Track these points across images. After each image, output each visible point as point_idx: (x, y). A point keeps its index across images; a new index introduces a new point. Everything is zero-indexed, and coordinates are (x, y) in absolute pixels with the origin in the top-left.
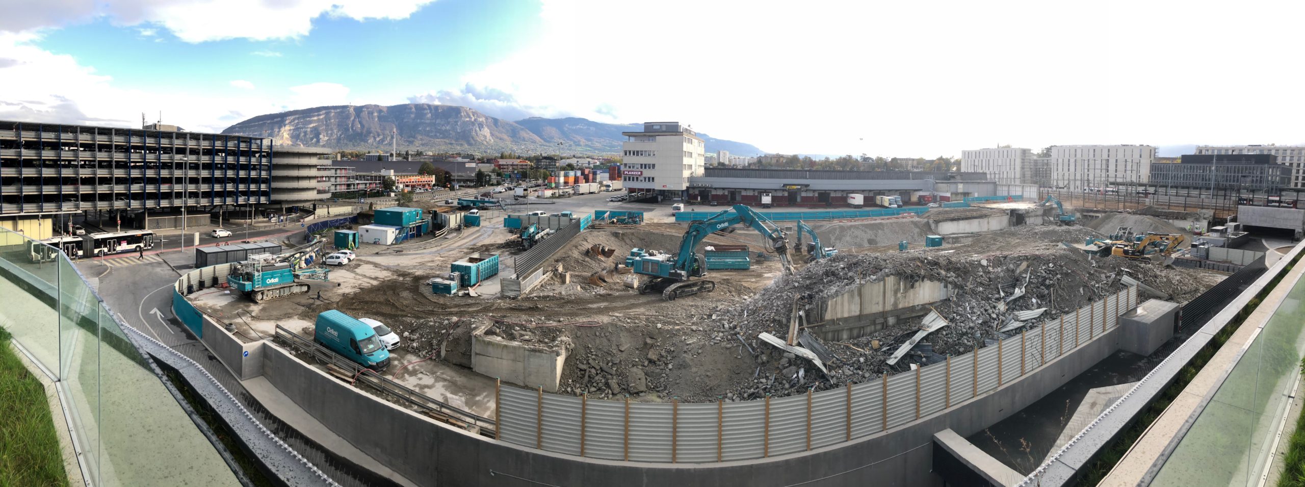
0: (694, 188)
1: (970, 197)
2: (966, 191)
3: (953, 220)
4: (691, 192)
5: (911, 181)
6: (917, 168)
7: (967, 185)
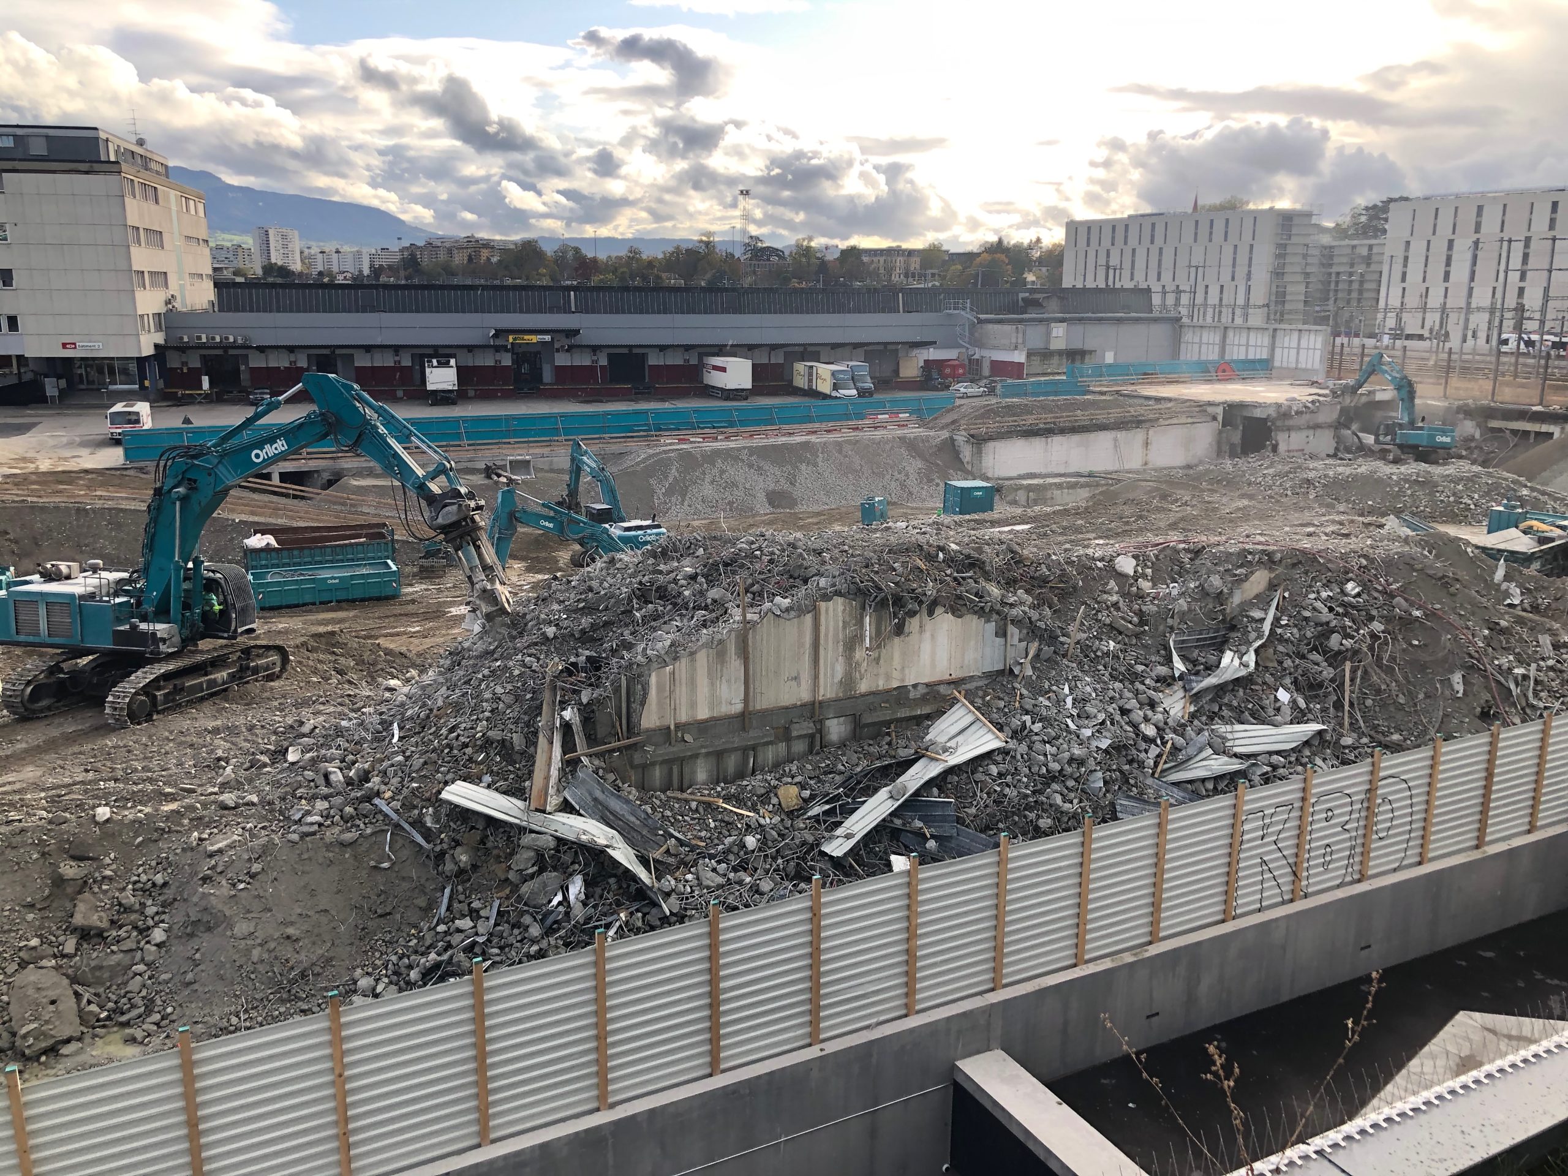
0: (183, 349)
1: (1089, 362)
2: (1077, 345)
3: (1030, 433)
4: (174, 361)
5: (902, 318)
6: (922, 277)
7: (1078, 329)
